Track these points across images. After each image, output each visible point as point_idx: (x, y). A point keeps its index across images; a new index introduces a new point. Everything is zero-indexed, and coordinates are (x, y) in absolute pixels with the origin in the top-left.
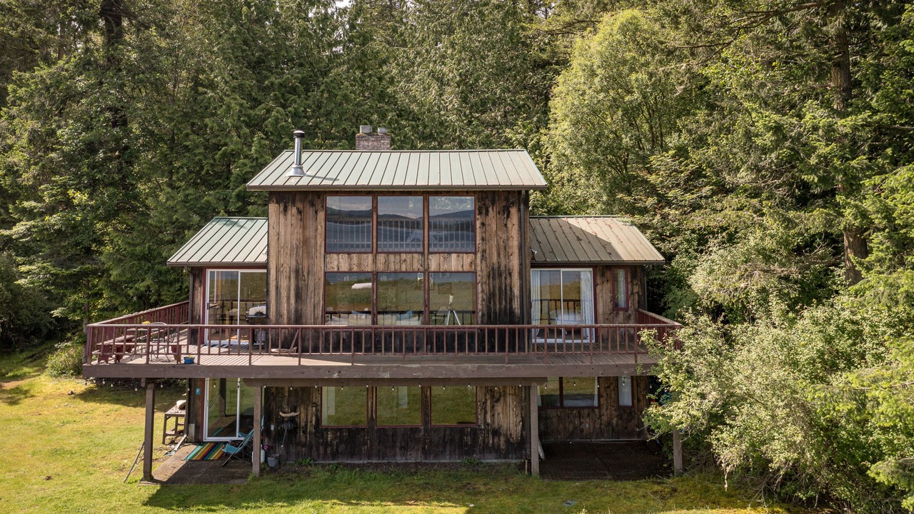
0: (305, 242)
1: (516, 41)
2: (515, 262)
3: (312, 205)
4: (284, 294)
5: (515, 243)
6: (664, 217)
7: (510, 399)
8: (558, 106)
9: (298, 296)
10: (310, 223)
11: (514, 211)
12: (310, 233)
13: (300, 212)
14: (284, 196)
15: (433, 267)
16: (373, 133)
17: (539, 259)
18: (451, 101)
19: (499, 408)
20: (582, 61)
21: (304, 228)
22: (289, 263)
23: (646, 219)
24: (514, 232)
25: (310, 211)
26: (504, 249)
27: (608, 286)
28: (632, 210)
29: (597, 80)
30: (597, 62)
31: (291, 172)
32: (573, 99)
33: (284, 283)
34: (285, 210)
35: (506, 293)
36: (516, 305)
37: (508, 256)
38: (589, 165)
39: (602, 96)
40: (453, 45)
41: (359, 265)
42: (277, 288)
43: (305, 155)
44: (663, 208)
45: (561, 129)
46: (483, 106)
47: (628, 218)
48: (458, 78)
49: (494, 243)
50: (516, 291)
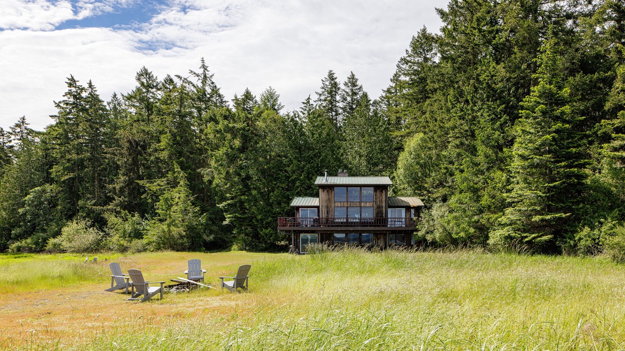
0: (329, 199)
1: (388, 140)
2: (384, 205)
3: (331, 189)
4: (324, 212)
5: (384, 199)
6: (429, 197)
7: (382, 239)
8: (400, 164)
9: (327, 213)
10: (330, 194)
11: (384, 191)
12: (330, 197)
13: (327, 191)
14: (323, 187)
15: (362, 206)
16: (343, 171)
17: (391, 205)
18: (364, 163)
19: (379, 241)
20: (408, 149)
21: (329, 195)
22: (325, 204)
23: (423, 198)
24: (384, 197)
25: (330, 191)
26: (381, 201)
27: (409, 213)
28: (420, 195)
29: (412, 156)
30: (412, 150)
31: (325, 181)
32: (404, 162)
33: (324, 210)
34: (324, 191)
35: (381, 212)
36: (384, 215)
37: (382, 203)
38: (408, 183)
39: (413, 161)
40: (364, 141)
41: (343, 205)
42: (322, 211)
43: (328, 178)
44: (428, 194)
45: (400, 171)
46: (376, 165)
47: (418, 197)
48: (366, 154)
49: (378, 199)
50: (384, 212)
